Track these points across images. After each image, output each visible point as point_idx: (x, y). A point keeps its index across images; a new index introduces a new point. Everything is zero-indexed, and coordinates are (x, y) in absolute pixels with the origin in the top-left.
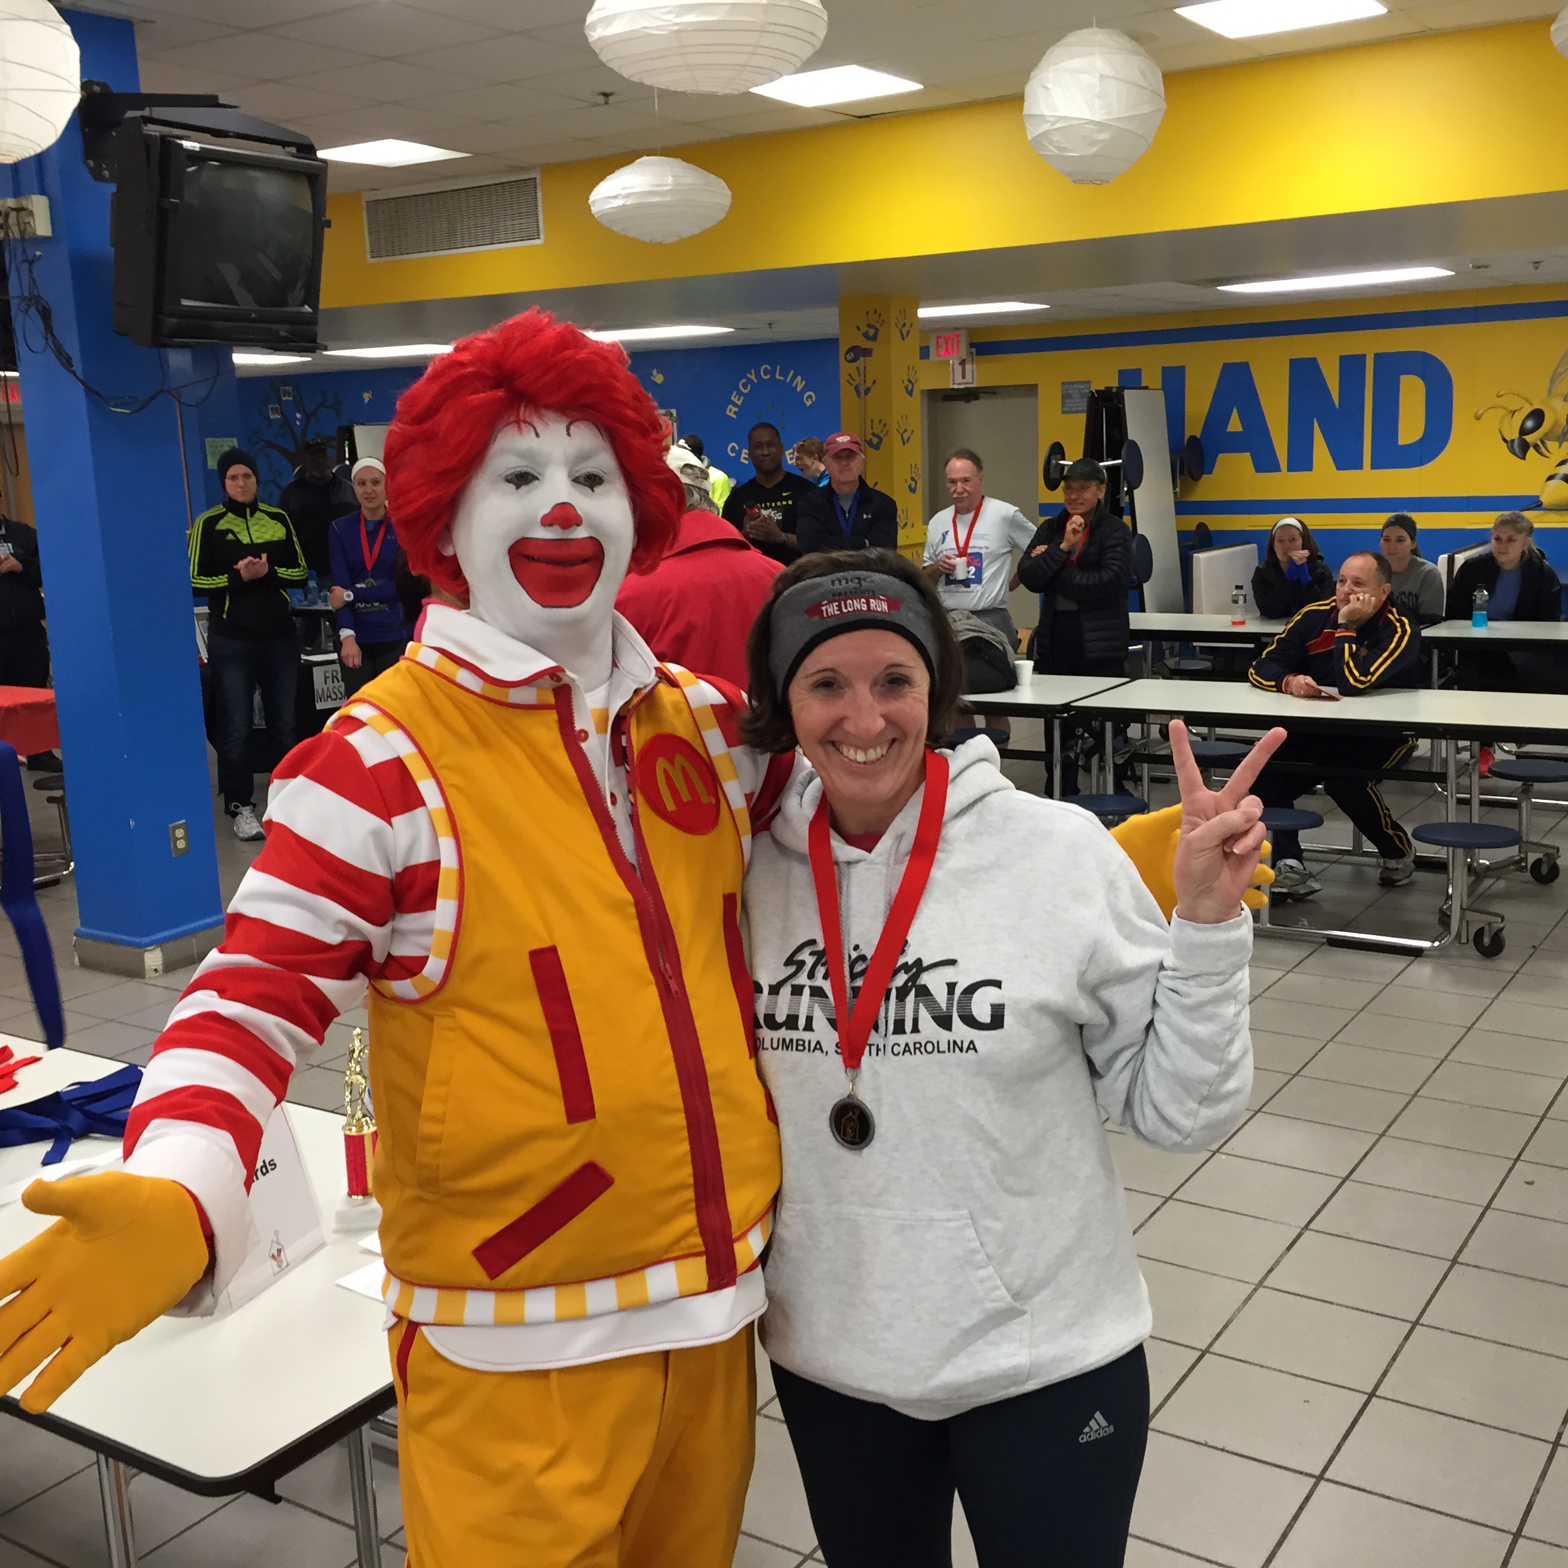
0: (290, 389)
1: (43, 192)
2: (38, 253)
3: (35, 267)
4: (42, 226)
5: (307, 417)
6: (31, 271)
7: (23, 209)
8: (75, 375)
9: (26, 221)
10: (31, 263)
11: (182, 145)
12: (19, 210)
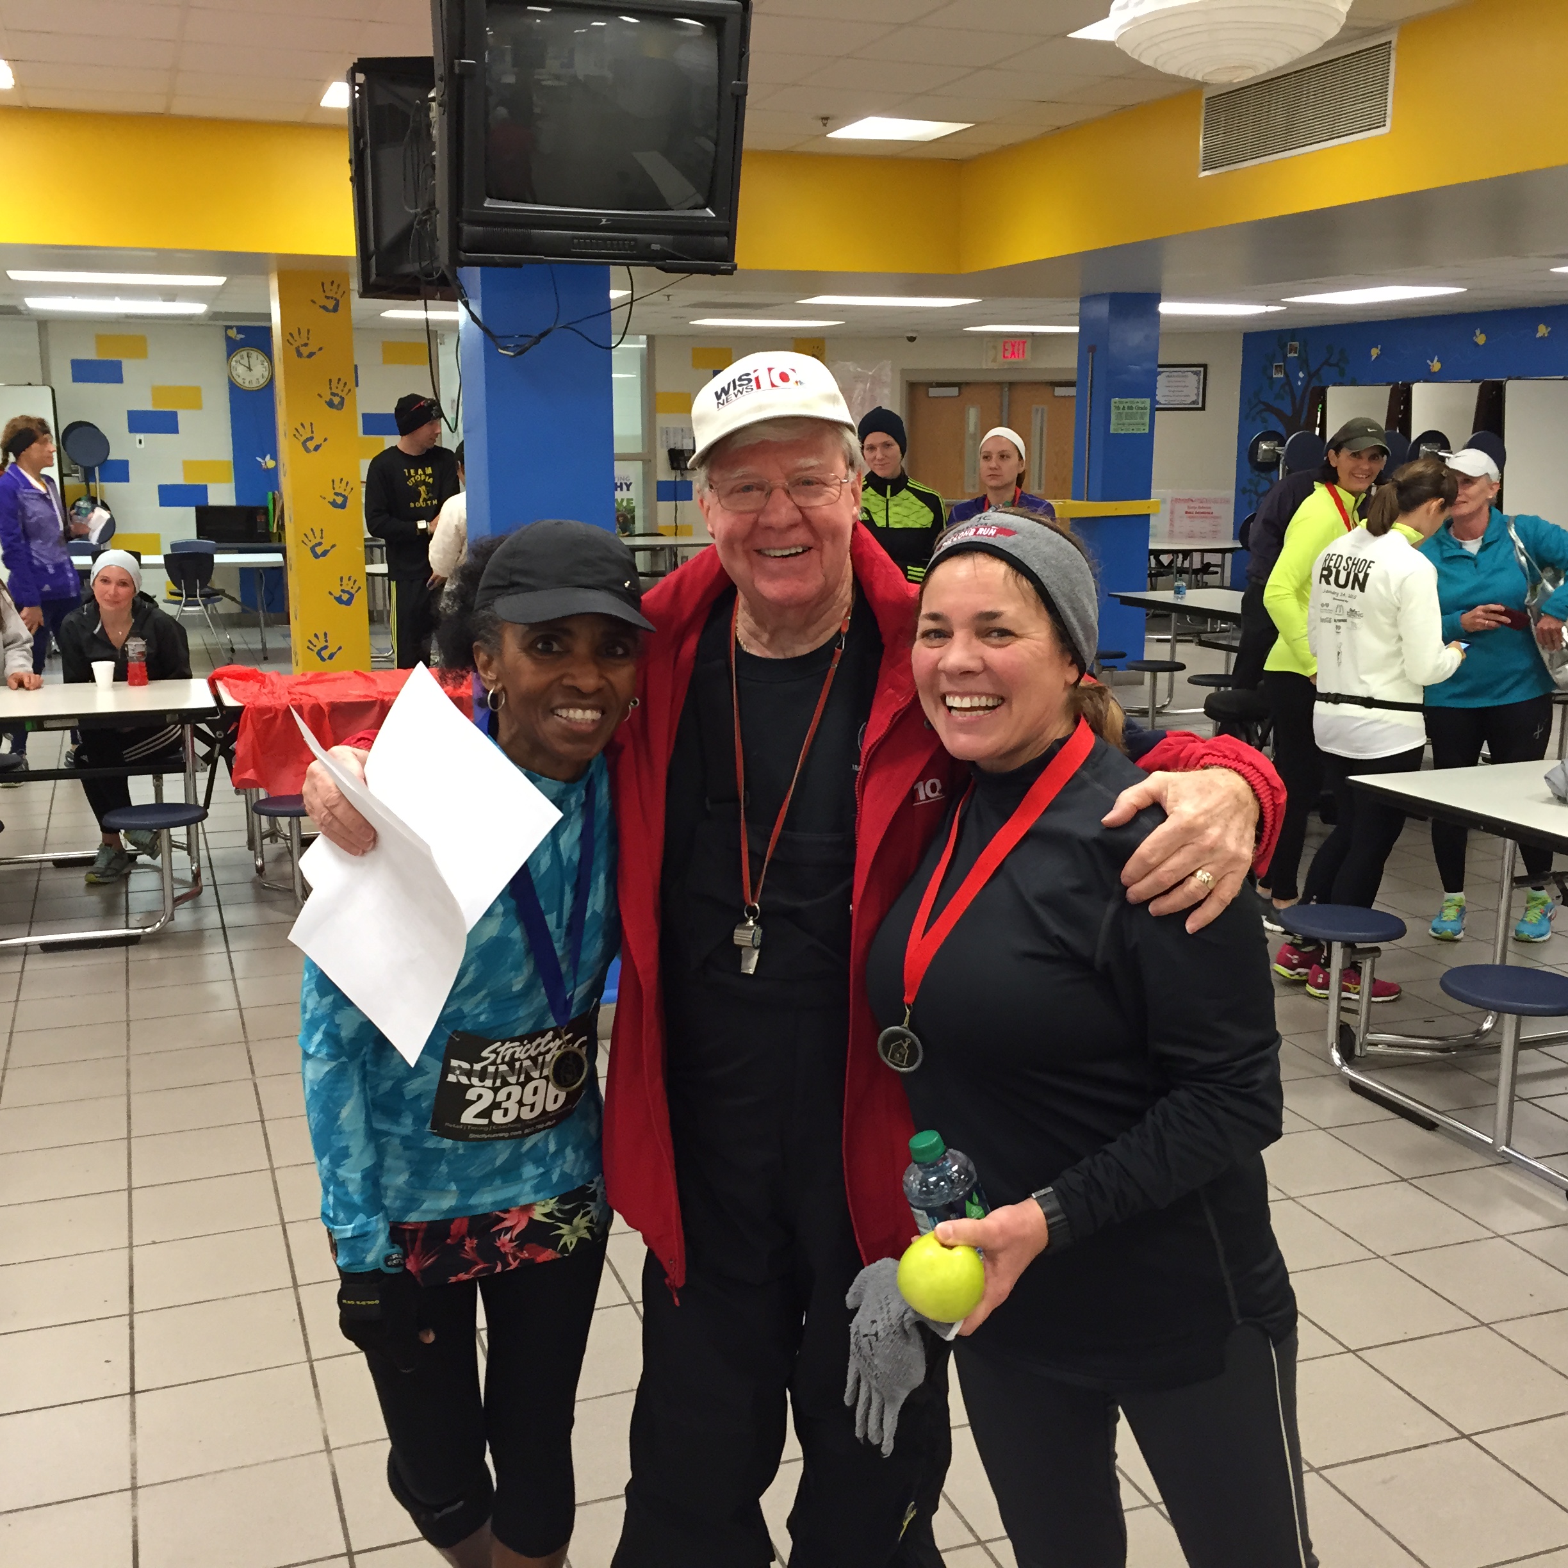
0: (1296, 344)
5: (1310, 376)
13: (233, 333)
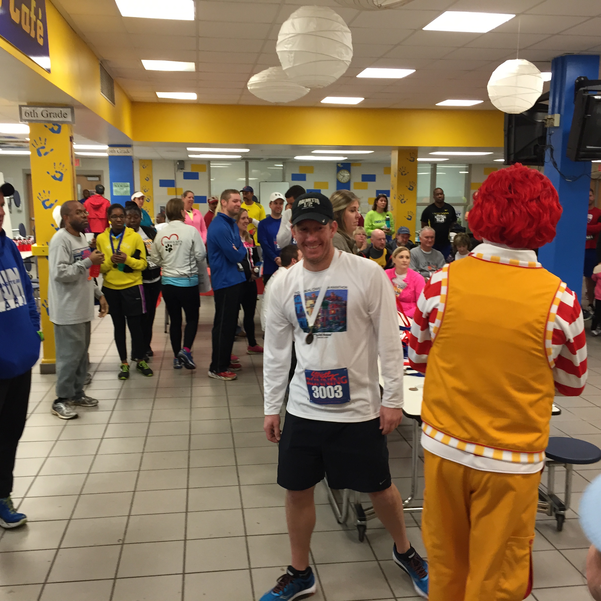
1: (559, 112)
2: (553, 132)
3: (552, 137)
4: (557, 123)
6: (550, 138)
7: (552, 118)
8: (557, 169)
9: (552, 122)
10: (550, 135)
11: (594, 98)
12: (550, 119)
13: (339, 165)
